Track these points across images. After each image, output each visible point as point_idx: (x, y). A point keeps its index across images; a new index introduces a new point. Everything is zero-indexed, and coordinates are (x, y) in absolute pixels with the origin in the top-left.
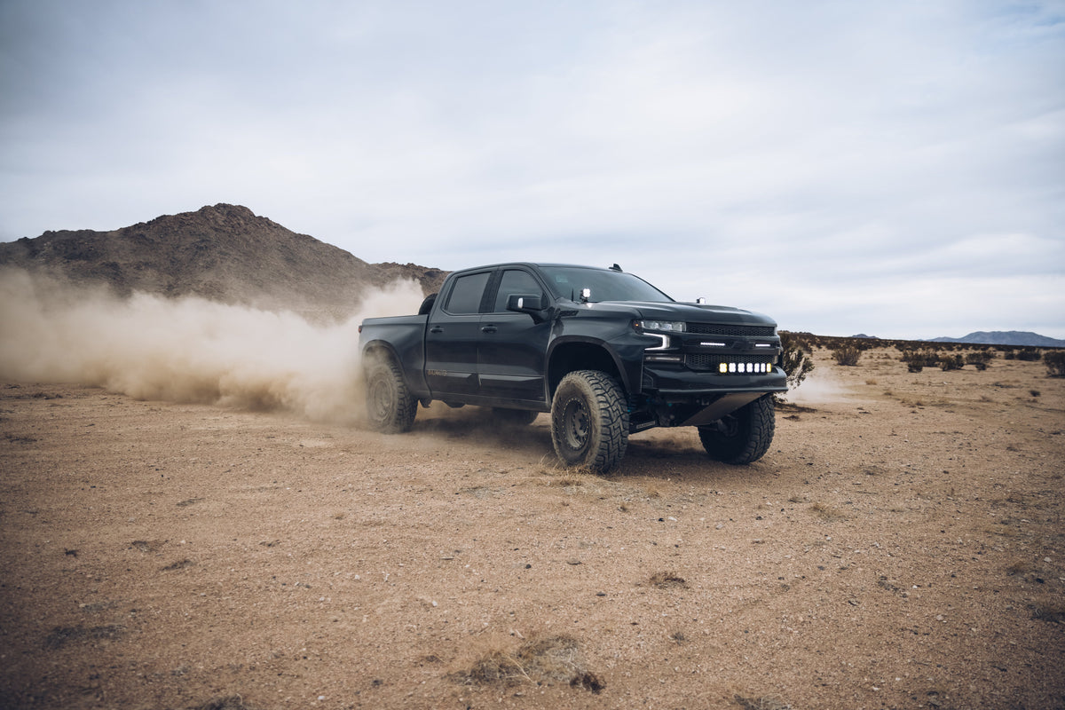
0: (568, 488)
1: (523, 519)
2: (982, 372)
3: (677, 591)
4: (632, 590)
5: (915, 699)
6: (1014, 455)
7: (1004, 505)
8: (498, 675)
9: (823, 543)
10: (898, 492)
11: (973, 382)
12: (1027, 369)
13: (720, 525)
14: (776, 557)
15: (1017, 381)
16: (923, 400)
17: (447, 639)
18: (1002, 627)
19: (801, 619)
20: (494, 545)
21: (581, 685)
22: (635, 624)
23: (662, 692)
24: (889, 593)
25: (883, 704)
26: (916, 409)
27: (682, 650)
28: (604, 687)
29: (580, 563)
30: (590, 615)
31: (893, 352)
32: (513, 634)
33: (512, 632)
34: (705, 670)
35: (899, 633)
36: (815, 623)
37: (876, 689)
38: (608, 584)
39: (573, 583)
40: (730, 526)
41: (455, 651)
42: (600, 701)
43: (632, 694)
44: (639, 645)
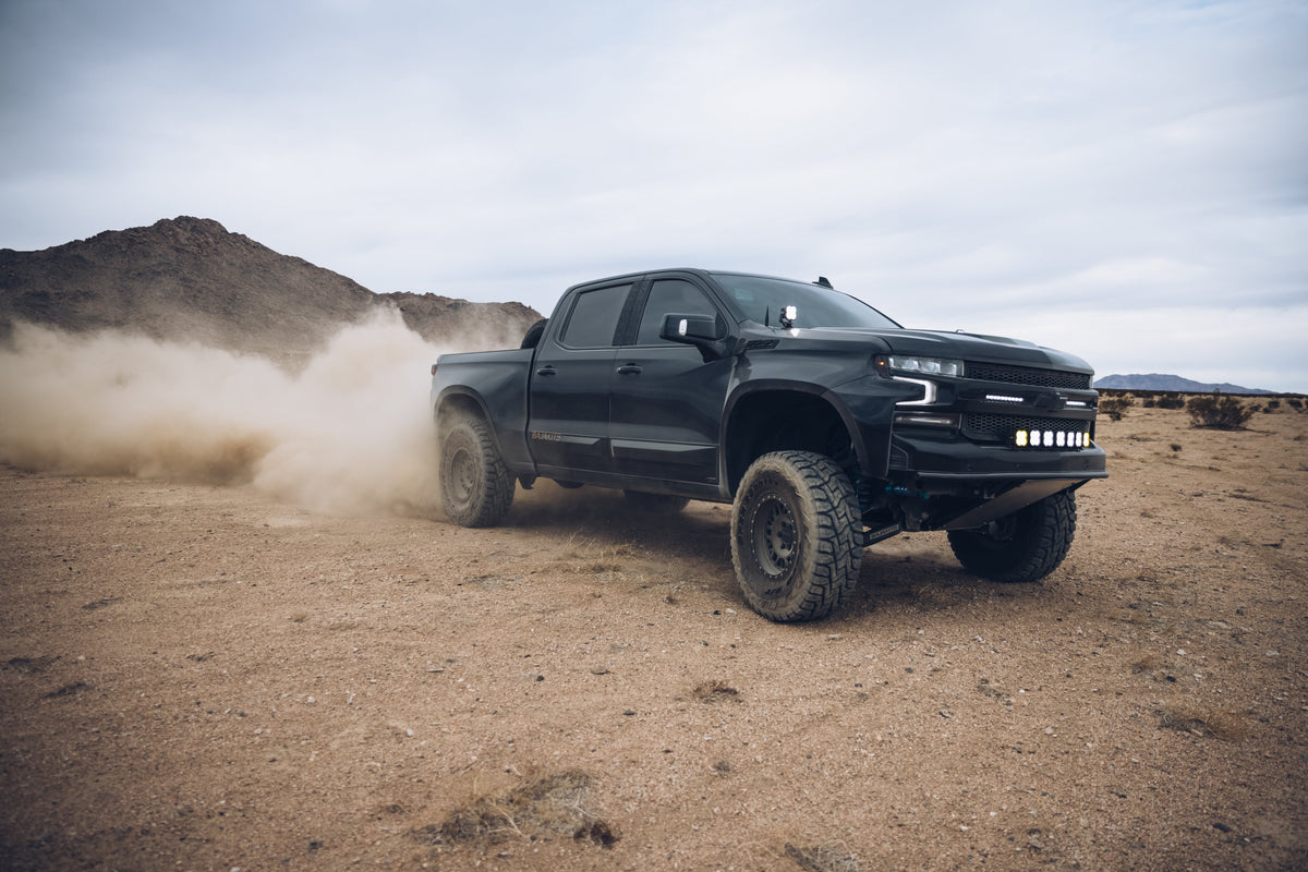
0: (602, 575)
1: (540, 616)
2: (1117, 422)
3: (727, 706)
4: (670, 706)
5: (1012, 839)
6: (1149, 522)
7: (1134, 585)
8: (478, 828)
9: (915, 639)
11: (1105, 435)
12: (1168, 418)
14: (855, 658)
15: (1155, 433)
17: (419, 781)
18: (1124, 740)
19: (879, 738)
20: (499, 651)
21: (589, 838)
22: (668, 751)
23: (694, 844)
24: (990, 700)
25: (973, 848)
27: (726, 785)
28: (618, 840)
29: (607, 672)
30: (613, 741)
32: (508, 771)
33: (507, 767)
34: (752, 810)
35: (998, 752)
36: (896, 742)
37: (964, 828)
38: (641, 699)
39: (596, 699)
41: (428, 797)
42: (612, 858)
43: (655, 847)
44: (670, 780)
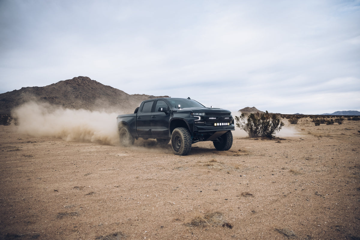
0: (209, 167)
1: (196, 177)
2: (340, 125)
3: (250, 198)
4: (236, 198)
5: (332, 228)
6: (355, 152)
7: (353, 168)
8: (200, 224)
9: (295, 182)
10: (317, 165)
11: (338, 128)
12: (355, 123)
13: (260, 177)
14: (281, 187)
15: (353, 128)
16: (321, 135)
17: (181, 214)
18: (357, 206)
19: (292, 205)
20: (189, 185)
21: (226, 226)
22: (239, 208)
23: (251, 228)
24: (319, 197)
25: (322, 230)
26: (320, 138)
27: (255, 216)
28: (233, 227)
29: (217, 190)
30: (224, 206)
31: (309, 119)
32: (201, 212)
33: (201, 211)
34: (264, 221)
35: (324, 209)
36: (296, 206)
37: (319, 226)
38: (228, 196)
39: (216, 196)
40: (264, 177)
41: (184, 217)
42: (232, 231)
43: (242, 229)
44: (241, 214)
